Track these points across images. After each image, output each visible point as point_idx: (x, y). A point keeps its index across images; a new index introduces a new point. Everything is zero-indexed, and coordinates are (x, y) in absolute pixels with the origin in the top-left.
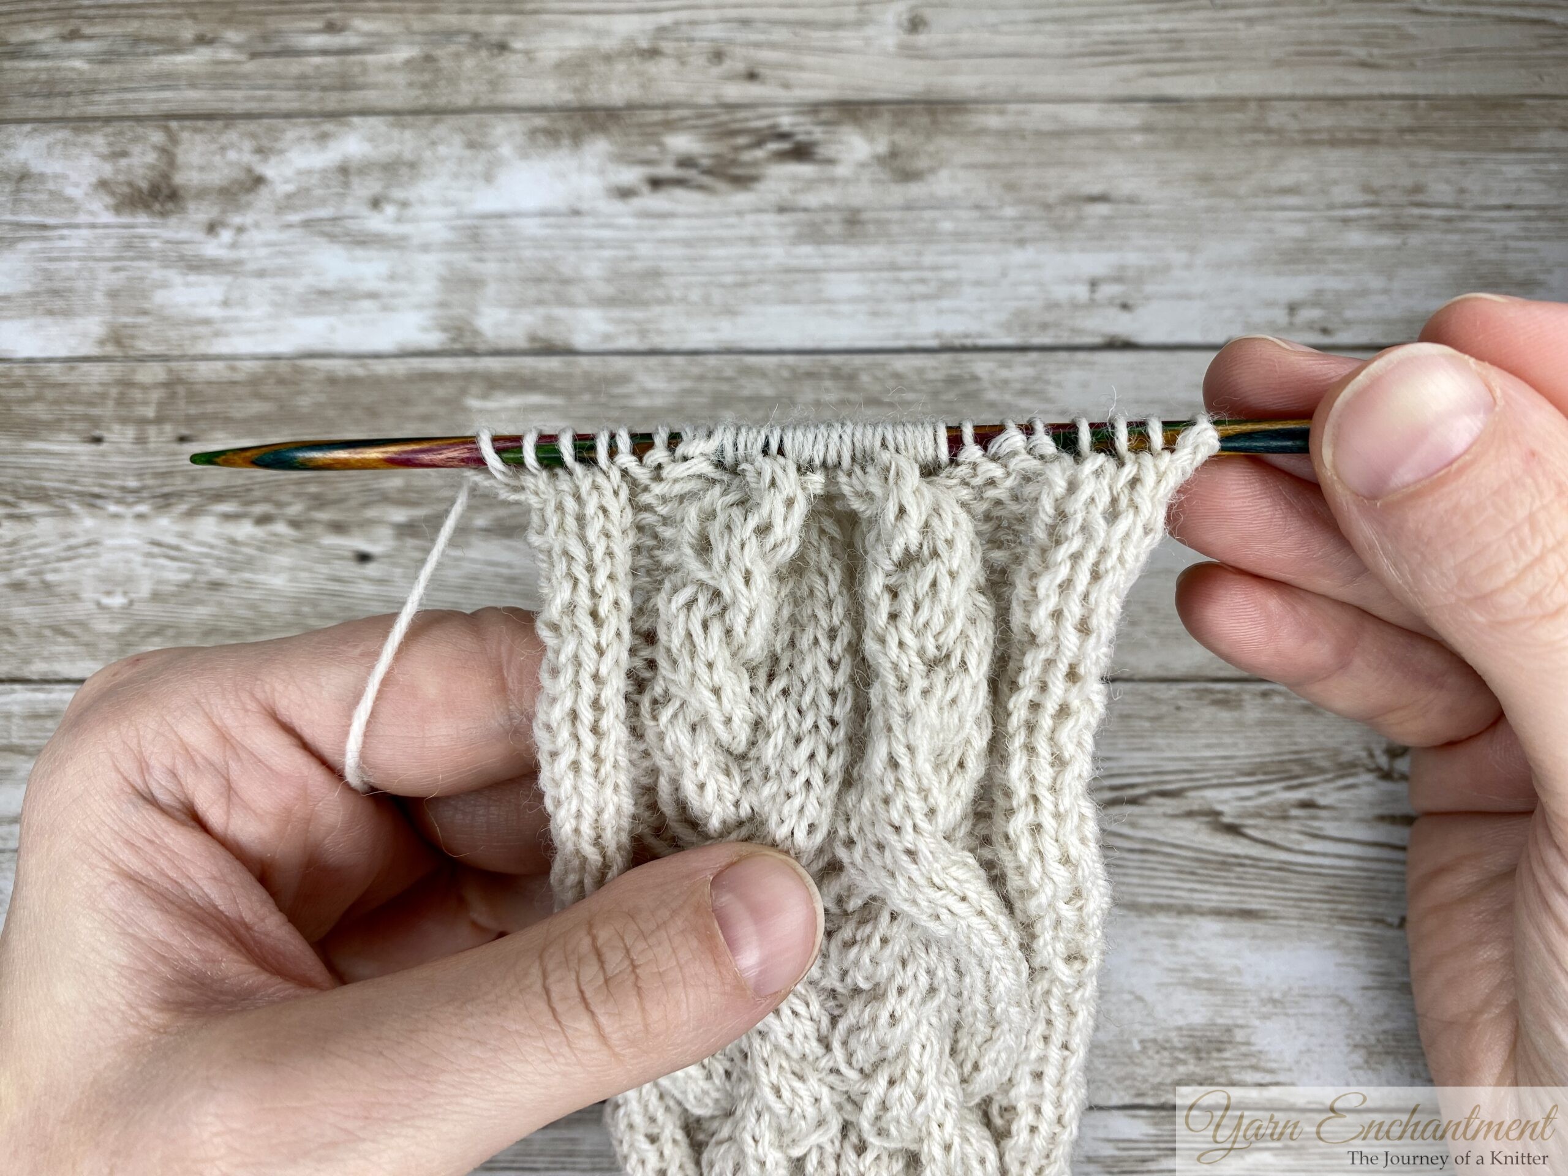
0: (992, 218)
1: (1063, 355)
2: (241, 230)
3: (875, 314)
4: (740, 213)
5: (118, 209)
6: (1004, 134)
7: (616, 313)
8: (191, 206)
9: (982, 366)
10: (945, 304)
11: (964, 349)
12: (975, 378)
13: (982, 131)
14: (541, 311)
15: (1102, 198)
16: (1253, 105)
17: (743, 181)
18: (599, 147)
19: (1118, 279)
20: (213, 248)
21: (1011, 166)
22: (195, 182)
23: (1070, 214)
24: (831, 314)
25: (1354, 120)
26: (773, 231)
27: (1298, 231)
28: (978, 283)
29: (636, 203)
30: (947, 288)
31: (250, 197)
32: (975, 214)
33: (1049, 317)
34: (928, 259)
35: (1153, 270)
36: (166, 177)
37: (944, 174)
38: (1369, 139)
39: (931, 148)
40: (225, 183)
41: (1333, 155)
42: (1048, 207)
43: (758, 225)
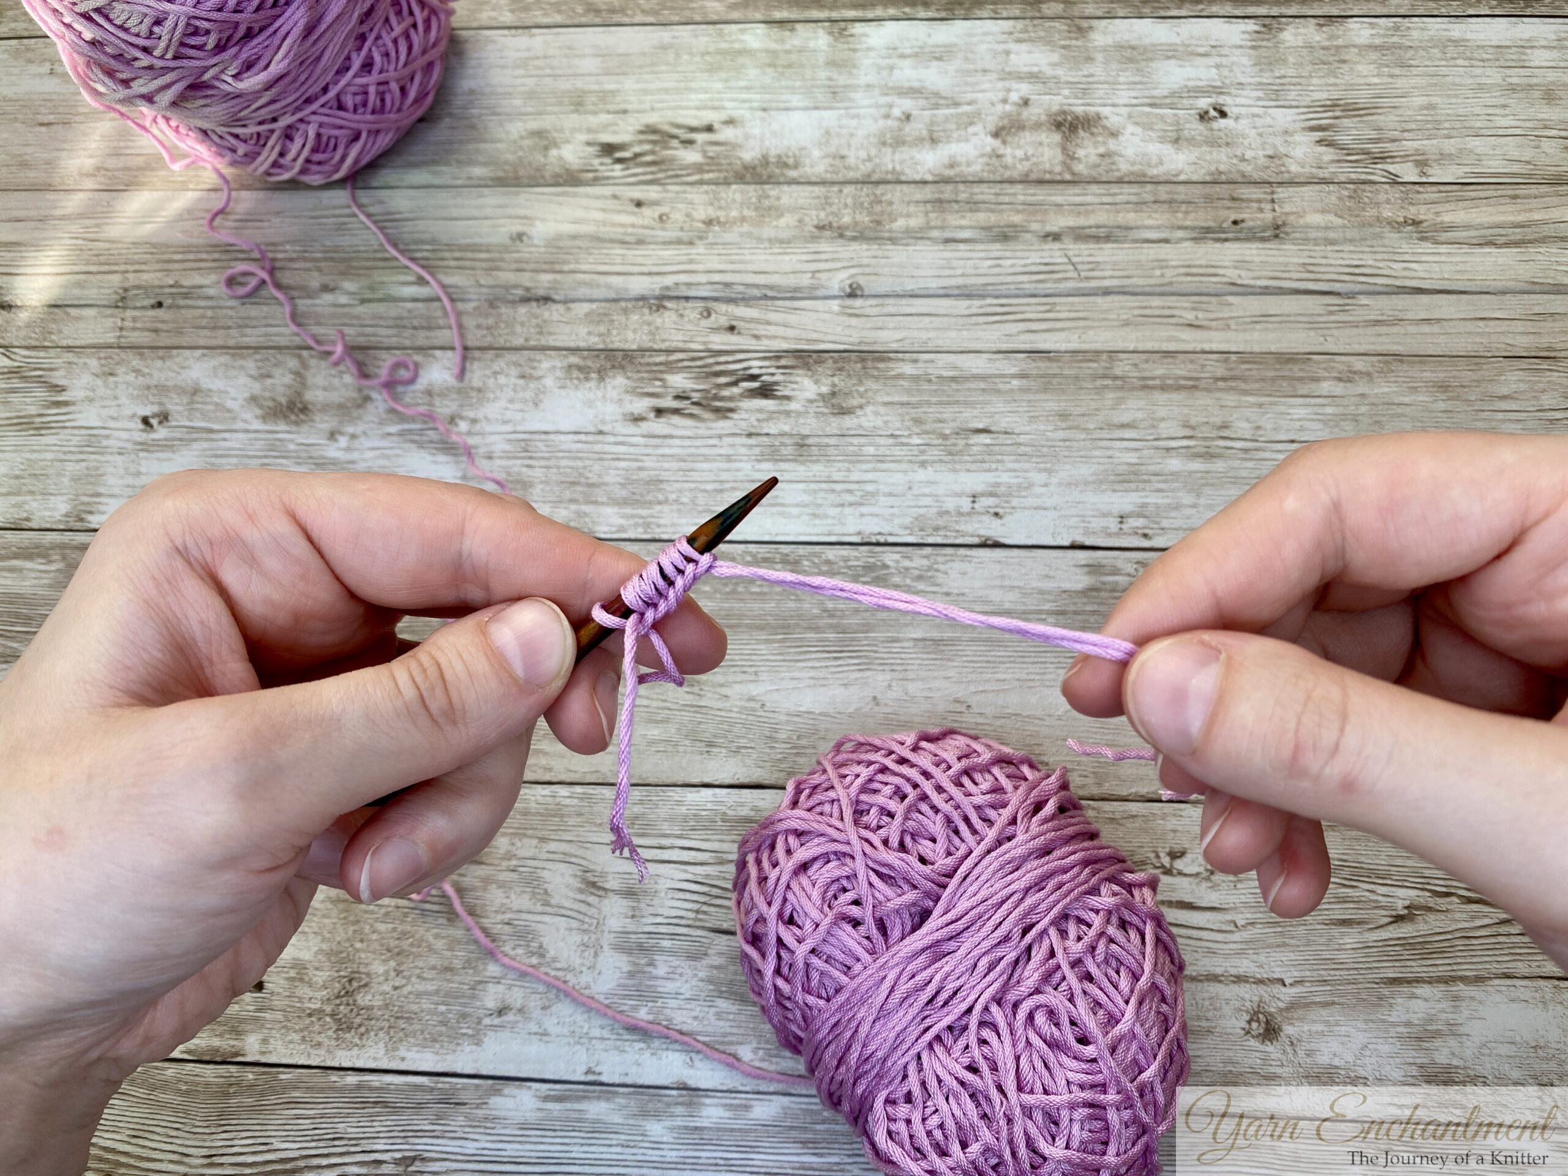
0: (903, 444)
1: (949, 551)
2: (353, 437)
3: (815, 516)
4: (720, 437)
5: (264, 418)
6: (915, 379)
7: (628, 511)
8: (317, 418)
9: (890, 557)
10: (865, 510)
11: (878, 544)
12: (885, 566)
13: (900, 376)
14: (573, 507)
15: (985, 431)
16: (1104, 356)
17: (722, 413)
18: (618, 381)
19: (992, 495)
20: (334, 451)
21: (919, 404)
22: (321, 399)
23: (961, 442)
24: (782, 514)
25: (1181, 369)
26: (743, 451)
27: (1131, 458)
28: (891, 495)
29: (645, 427)
30: (868, 498)
31: (360, 411)
32: (891, 441)
33: (940, 522)
34: (855, 476)
35: (1020, 487)
36: (299, 394)
37: (869, 409)
38: (1192, 386)
39: (862, 389)
40: (342, 400)
41: (1161, 397)
42: (945, 437)
43: (732, 446)
